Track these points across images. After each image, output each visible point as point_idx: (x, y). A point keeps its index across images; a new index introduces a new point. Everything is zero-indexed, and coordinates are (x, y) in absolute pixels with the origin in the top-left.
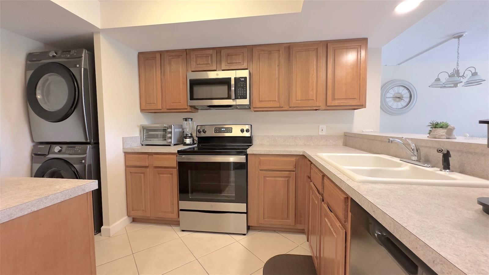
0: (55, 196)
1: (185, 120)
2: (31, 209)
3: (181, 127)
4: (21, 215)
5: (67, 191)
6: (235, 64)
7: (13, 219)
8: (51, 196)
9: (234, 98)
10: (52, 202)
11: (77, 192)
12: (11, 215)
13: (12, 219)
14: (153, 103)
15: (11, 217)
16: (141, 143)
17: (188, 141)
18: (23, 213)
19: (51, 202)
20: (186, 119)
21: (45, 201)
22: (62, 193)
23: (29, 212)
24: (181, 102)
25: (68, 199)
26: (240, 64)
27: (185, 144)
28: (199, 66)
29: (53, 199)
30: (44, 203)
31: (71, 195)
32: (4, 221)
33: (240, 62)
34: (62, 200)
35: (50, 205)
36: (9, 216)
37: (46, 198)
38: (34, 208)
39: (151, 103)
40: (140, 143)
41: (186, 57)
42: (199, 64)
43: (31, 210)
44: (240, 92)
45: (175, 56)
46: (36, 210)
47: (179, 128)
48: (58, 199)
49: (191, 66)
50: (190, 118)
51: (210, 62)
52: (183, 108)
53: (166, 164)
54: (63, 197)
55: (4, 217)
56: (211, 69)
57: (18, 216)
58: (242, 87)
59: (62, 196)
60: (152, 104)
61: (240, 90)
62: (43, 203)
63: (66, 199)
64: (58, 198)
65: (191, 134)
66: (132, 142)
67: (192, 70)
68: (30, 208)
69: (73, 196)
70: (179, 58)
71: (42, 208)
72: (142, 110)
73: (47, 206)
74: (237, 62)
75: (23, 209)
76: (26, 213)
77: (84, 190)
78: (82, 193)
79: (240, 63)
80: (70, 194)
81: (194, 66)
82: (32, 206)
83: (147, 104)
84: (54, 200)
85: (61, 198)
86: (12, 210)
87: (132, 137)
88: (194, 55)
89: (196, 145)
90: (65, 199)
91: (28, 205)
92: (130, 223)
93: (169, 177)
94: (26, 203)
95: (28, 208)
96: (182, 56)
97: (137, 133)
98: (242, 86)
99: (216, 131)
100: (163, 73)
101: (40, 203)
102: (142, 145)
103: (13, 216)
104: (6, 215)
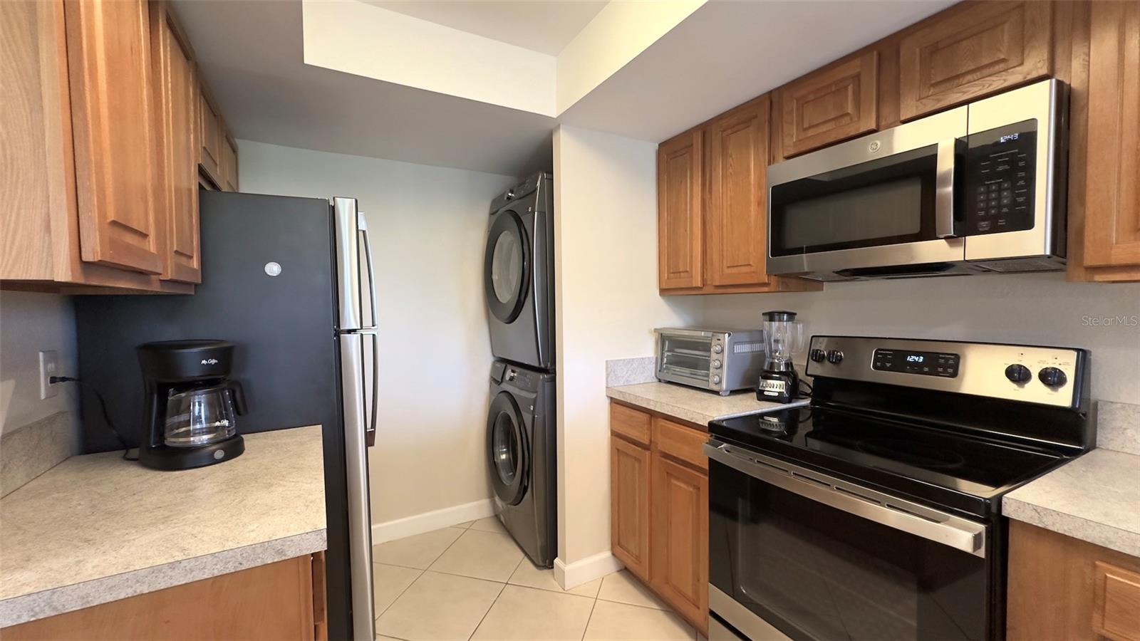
0: (197, 563)
1: (767, 317)
2: (133, 589)
3: (758, 336)
4: (109, 598)
5: (231, 553)
6: (969, 77)
7: (92, 607)
8: (184, 564)
9: (952, 234)
10: (188, 576)
11: (261, 556)
12: (87, 597)
13: (88, 606)
14: (683, 272)
15: (88, 602)
16: (656, 376)
17: (775, 387)
18: (113, 595)
19: (186, 575)
20: (771, 316)
21: (170, 574)
22: (216, 557)
23: (130, 595)
24: (751, 263)
25: (234, 571)
26: (1002, 66)
27: (762, 397)
28: (811, 133)
29: (191, 571)
30: (166, 578)
31: (241, 564)
32: (72, 608)
33: (1002, 57)
34: (216, 573)
35: (183, 583)
36: (83, 598)
37: (172, 566)
38: (140, 585)
39: (680, 272)
40: (654, 374)
41: (767, 117)
42: (811, 127)
43: (135, 592)
44: (988, 200)
45: (739, 124)
46: (146, 591)
47: (751, 342)
48: (206, 570)
49: (783, 140)
50: (784, 313)
51: (850, 108)
52: (756, 282)
53: (685, 453)
54: (218, 566)
55: (71, 601)
56: (853, 133)
57: (103, 602)
58: (1000, 175)
59: (216, 565)
60: (682, 274)
61: (989, 192)
62: (164, 577)
63: (228, 572)
64: (204, 568)
65: (789, 364)
66: (629, 372)
67: (786, 155)
68: (132, 587)
69: (246, 566)
70: (749, 126)
71: (162, 588)
72: (664, 292)
73: (173, 585)
74: (986, 62)
75: (115, 586)
76: (122, 596)
77: (280, 552)
78: (276, 560)
79: (1003, 60)
80: (240, 559)
81: (790, 139)
82: (138, 581)
83: (672, 275)
84: (194, 573)
85: (214, 569)
86: (89, 587)
87: (633, 359)
88: (795, 101)
89: (806, 402)
90: (225, 573)
91: (127, 579)
92: (618, 571)
93: (691, 492)
94: (123, 575)
95: (128, 586)
96: (756, 117)
97: (648, 350)
98: (1001, 168)
99: (881, 363)
100: (707, 186)
101: (156, 577)
102: (660, 381)
103: (92, 600)
104: (75, 597)
